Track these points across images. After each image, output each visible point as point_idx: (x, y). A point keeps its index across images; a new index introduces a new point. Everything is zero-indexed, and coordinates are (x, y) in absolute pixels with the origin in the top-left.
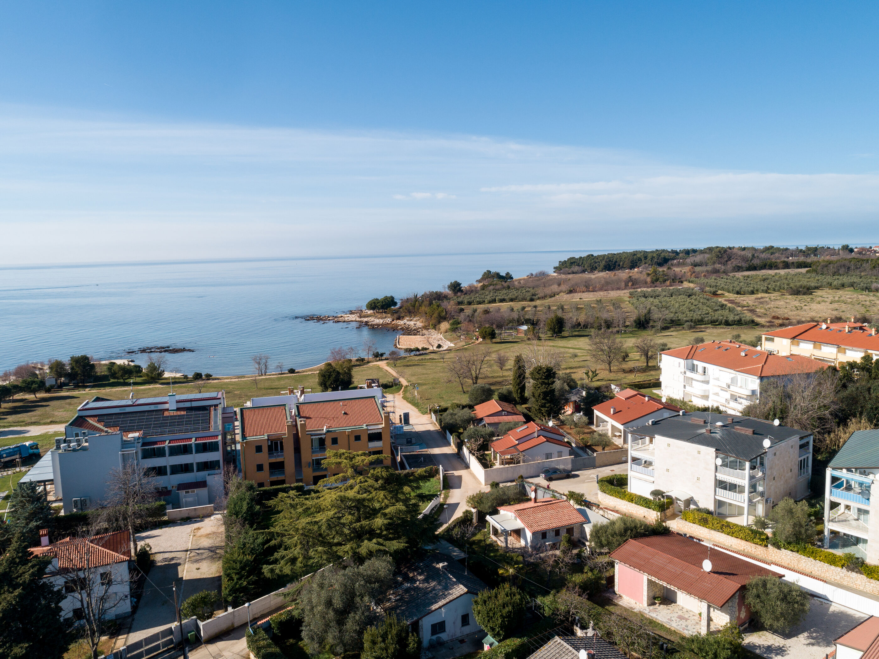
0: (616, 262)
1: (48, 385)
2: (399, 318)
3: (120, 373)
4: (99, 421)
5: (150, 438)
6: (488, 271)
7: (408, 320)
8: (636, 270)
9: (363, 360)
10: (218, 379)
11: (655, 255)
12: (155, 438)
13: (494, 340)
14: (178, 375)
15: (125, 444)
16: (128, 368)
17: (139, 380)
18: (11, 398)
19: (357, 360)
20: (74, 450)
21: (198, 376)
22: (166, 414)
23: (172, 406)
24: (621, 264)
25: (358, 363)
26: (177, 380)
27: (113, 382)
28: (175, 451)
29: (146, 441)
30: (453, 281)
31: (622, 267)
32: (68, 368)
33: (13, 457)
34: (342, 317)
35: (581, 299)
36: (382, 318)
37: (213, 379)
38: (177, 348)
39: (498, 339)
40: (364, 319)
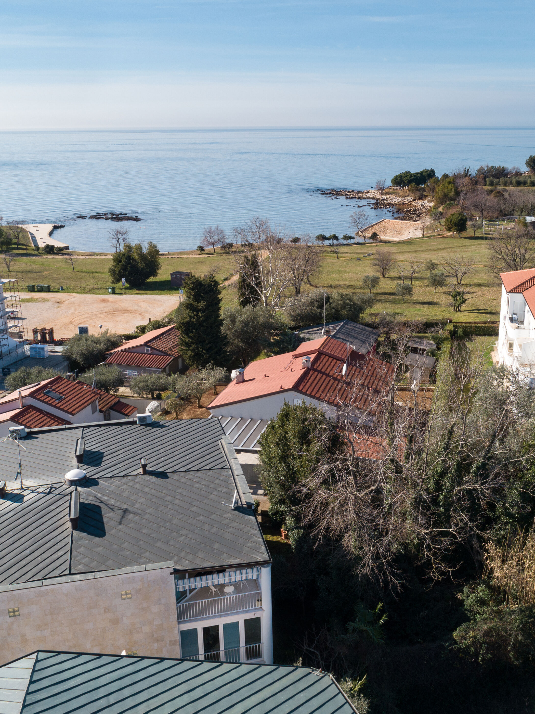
2: (421, 198)
7: (427, 201)
13: (464, 234)
21: (48, 249)
26: (29, 252)
34: (367, 192)
36: (403, 196)
39: (470, 231)
40: (384, 197)
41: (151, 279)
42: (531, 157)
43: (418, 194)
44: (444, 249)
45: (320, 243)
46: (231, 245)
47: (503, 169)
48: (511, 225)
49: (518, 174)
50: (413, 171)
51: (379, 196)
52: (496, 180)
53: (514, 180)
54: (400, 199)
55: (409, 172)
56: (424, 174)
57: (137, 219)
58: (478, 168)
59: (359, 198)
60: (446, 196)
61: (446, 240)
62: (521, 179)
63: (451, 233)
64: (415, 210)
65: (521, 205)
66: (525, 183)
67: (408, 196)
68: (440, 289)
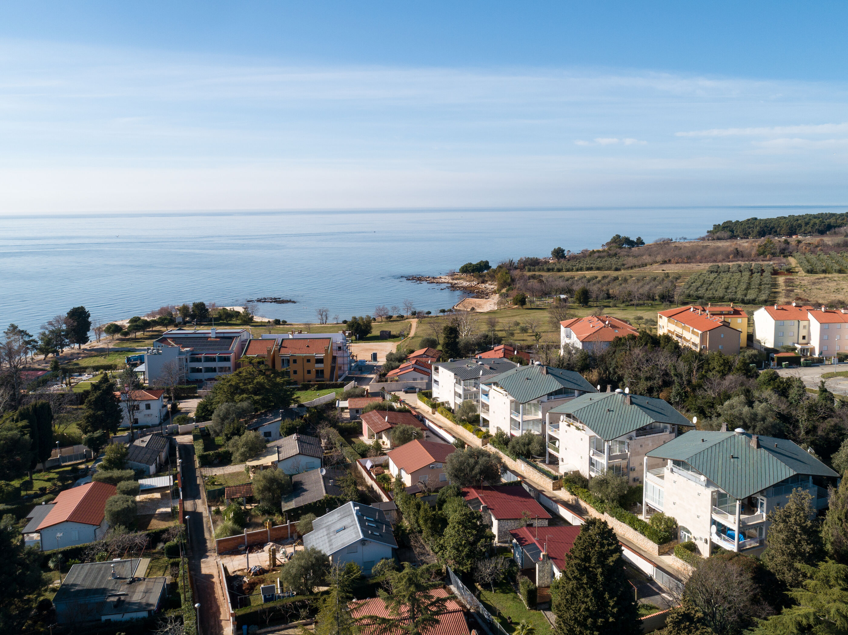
0: (773, 227)
1: (177, 322)
2: (483, 282)
3: (224, 316)
4: (173, 341)
5: (195, 352)
6: (617, 235)
7: (489, 285)
8: (794, 237)
9: (402, 317)
10: (291, 325)
11: (817, 221)
12: (198, 352)
13: (525, 307)
14: (266, 320)
15: (181, 353)
16: (230, 312)
17: (238, 322)
18: (151, 329)
19: (398, 317)
20: (155, 354)
21: (277, 322)
22: (209, 339)
23: (213, 335)
24: (778, 230)
25: (398, 319)
26: (263, 324)
27: (221, 323)
28: (208, 359)
29: (194, 353)
30: (557, 248)
31: (780, 234)
32: (191, 310)
33: (136, 362)
34: (440, 278)
35: (663, 270)
36: (470, 281)
37: (287, 325)
38: (285, 299)
39: (528, 305)
40: (456, 282)
41: (369, 335)
42: (555, 249)
43: (481, 279)
44: (516, 315)
45: (442, 314)
46: (391, 317)
47: (537, 259)
48: (552, 300)
49: (546, 262)
50: (474, 263)
51: (451, 281)
52: (532, 268)
53: (545, 268)
54: (468, 283)
55: (471, 264)
56: (482, 264)
57: (294, 302)
58: (519, 259)
59: (437, 283)
60: (505, 282)
61: (515, 310)
62: (550, 267)
63: (517, 306)
64: (482, 291)
65: (556, 288)
66: (553, 270)
67: (473, 281)
68: (525, 334)
